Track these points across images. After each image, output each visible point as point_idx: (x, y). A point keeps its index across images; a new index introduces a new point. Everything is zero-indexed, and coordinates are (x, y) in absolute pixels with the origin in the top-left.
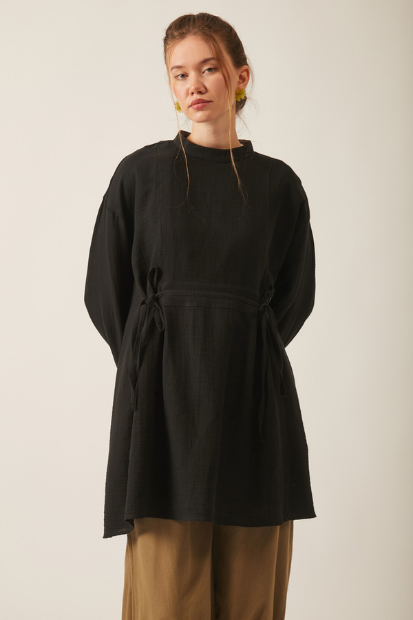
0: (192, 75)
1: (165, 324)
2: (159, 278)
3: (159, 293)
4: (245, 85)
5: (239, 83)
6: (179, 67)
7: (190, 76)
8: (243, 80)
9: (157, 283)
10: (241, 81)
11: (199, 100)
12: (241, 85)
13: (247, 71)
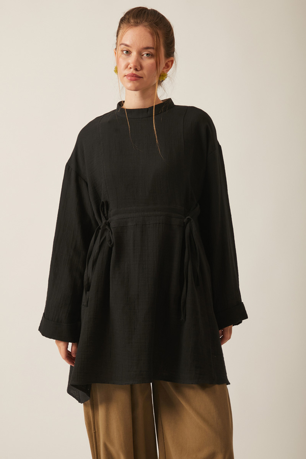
0: (134, 54)
1: (113, 240)
2: (107, 209)
3: (109, 219)
4: (168, 71)
5: (164, 68)
6: (126, 45)
7: (132, 54)
8: (168, 67)
9: (107, 212)
10: (166, 67)
11: (134, 74)
12: (165, 70)
13: (172, 62)
